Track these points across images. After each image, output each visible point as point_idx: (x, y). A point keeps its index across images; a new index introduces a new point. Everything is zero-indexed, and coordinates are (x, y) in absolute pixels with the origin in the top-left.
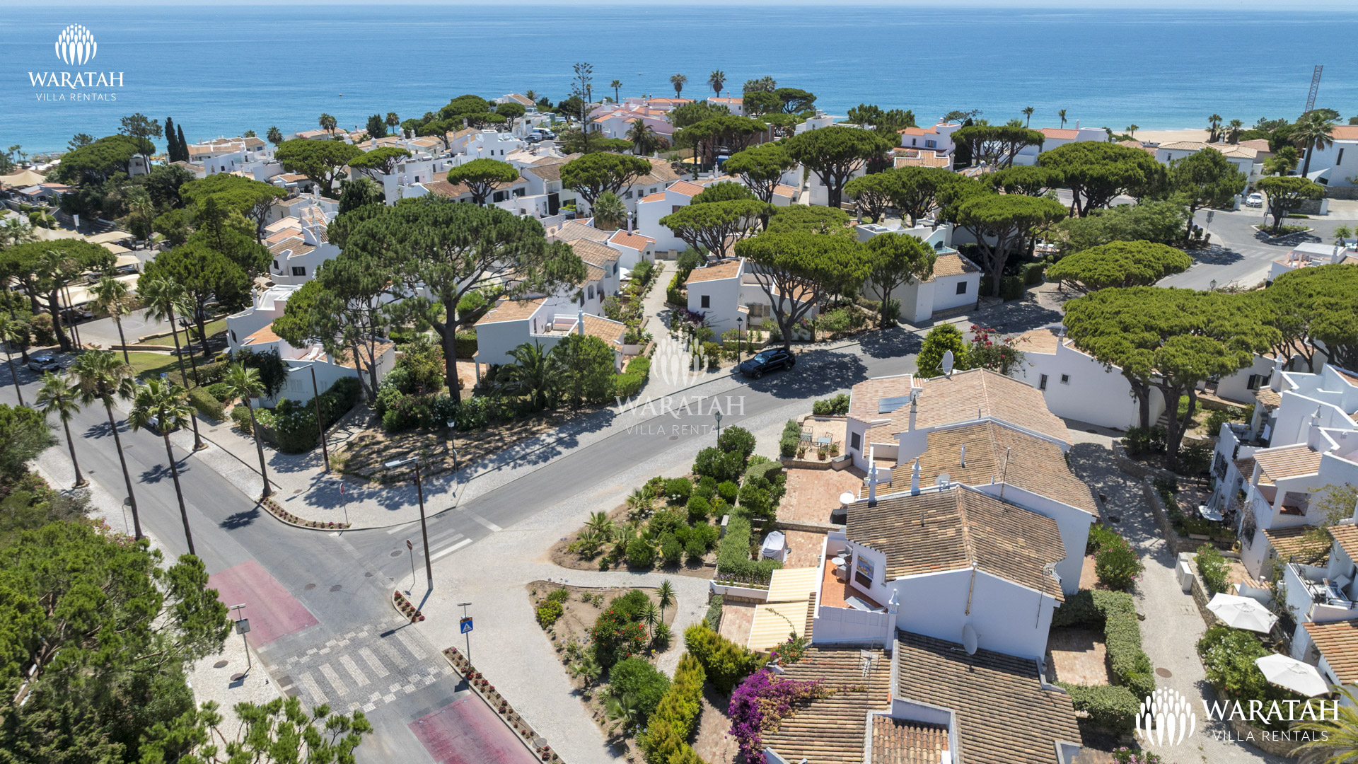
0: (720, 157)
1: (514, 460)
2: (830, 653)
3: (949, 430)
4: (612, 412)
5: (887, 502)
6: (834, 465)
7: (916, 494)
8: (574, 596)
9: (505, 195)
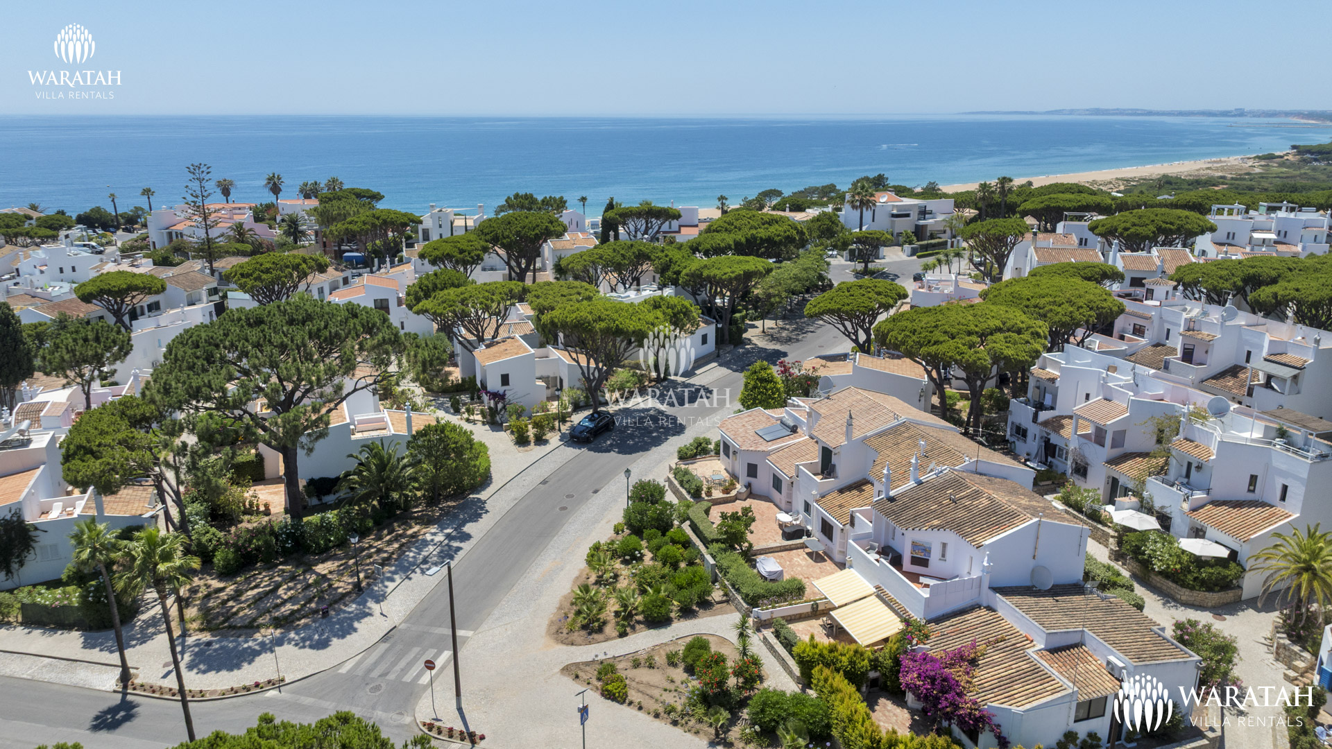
0: (347, 254)
1: (418, 566)
2: (948, 623)
3: (880, 435)
4: (479, 499)
5: (903, 494)
6: (739, 496)
7: (920, 483)
8: (620, 666)
9: (138, 311)
